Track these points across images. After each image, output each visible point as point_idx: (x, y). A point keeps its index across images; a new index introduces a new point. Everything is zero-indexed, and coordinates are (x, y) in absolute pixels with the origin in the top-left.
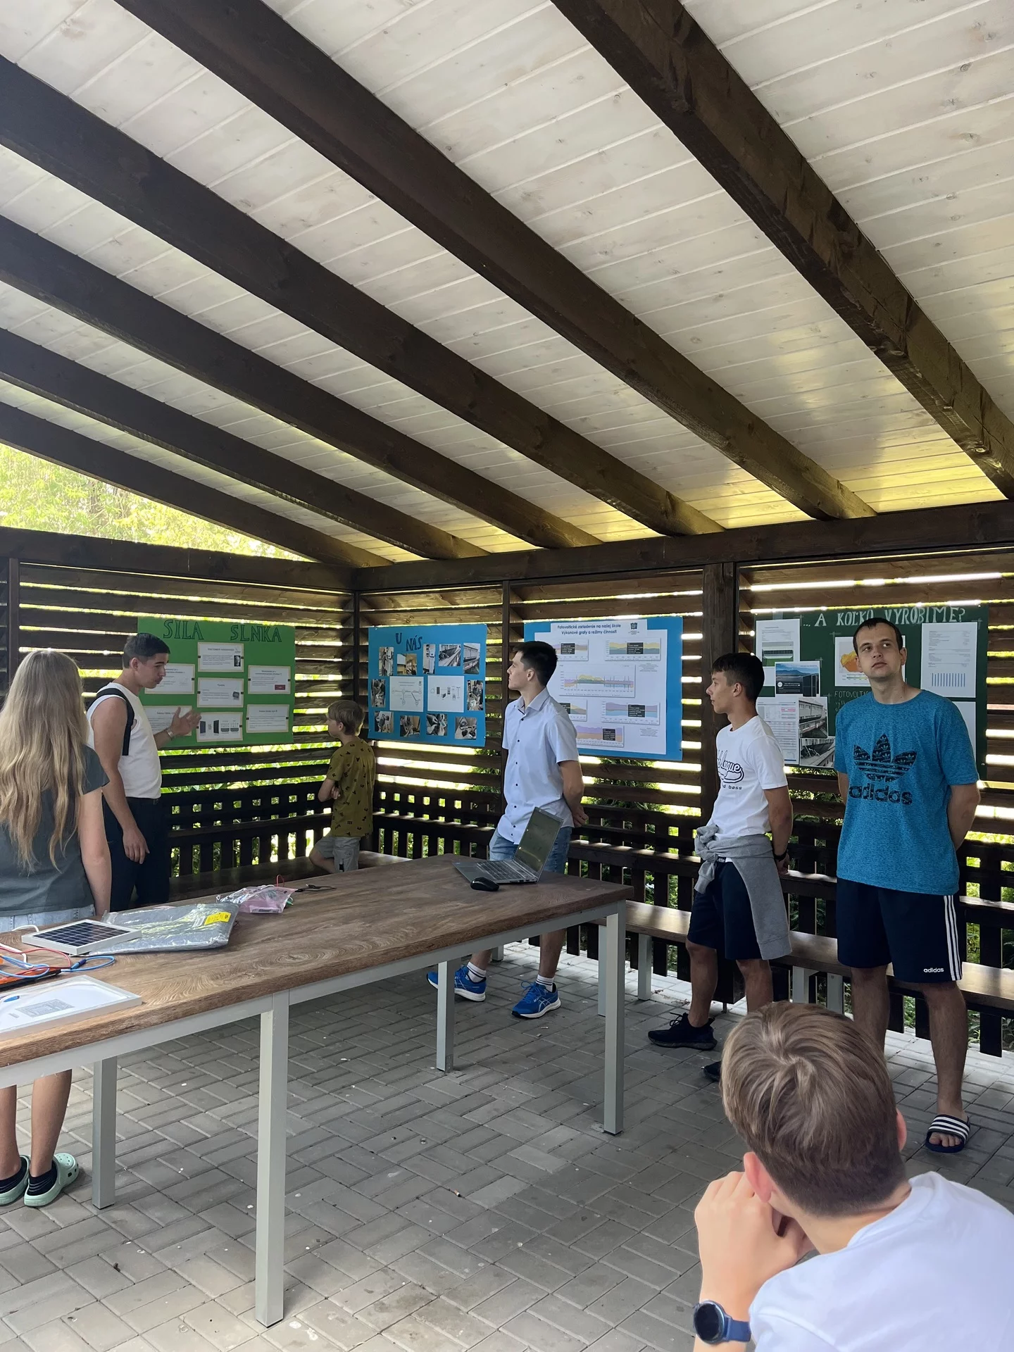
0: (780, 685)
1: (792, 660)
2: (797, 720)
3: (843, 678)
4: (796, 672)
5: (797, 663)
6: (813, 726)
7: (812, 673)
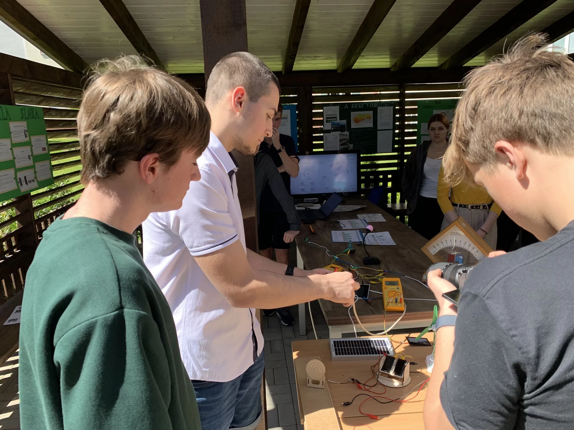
0: (333, 129)
1: (336, 120)
2: (339, 140)
3: (354, 126)
4: (338, 124)
5: (338, 121)
6: (344, 142)
7: (343, 124)
